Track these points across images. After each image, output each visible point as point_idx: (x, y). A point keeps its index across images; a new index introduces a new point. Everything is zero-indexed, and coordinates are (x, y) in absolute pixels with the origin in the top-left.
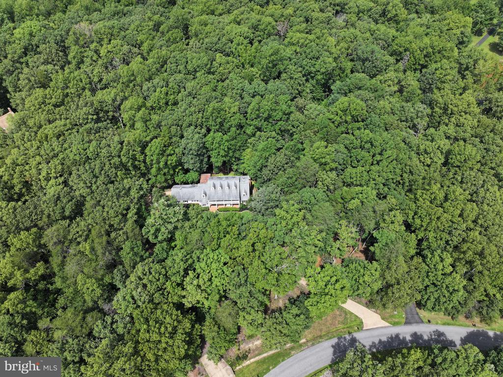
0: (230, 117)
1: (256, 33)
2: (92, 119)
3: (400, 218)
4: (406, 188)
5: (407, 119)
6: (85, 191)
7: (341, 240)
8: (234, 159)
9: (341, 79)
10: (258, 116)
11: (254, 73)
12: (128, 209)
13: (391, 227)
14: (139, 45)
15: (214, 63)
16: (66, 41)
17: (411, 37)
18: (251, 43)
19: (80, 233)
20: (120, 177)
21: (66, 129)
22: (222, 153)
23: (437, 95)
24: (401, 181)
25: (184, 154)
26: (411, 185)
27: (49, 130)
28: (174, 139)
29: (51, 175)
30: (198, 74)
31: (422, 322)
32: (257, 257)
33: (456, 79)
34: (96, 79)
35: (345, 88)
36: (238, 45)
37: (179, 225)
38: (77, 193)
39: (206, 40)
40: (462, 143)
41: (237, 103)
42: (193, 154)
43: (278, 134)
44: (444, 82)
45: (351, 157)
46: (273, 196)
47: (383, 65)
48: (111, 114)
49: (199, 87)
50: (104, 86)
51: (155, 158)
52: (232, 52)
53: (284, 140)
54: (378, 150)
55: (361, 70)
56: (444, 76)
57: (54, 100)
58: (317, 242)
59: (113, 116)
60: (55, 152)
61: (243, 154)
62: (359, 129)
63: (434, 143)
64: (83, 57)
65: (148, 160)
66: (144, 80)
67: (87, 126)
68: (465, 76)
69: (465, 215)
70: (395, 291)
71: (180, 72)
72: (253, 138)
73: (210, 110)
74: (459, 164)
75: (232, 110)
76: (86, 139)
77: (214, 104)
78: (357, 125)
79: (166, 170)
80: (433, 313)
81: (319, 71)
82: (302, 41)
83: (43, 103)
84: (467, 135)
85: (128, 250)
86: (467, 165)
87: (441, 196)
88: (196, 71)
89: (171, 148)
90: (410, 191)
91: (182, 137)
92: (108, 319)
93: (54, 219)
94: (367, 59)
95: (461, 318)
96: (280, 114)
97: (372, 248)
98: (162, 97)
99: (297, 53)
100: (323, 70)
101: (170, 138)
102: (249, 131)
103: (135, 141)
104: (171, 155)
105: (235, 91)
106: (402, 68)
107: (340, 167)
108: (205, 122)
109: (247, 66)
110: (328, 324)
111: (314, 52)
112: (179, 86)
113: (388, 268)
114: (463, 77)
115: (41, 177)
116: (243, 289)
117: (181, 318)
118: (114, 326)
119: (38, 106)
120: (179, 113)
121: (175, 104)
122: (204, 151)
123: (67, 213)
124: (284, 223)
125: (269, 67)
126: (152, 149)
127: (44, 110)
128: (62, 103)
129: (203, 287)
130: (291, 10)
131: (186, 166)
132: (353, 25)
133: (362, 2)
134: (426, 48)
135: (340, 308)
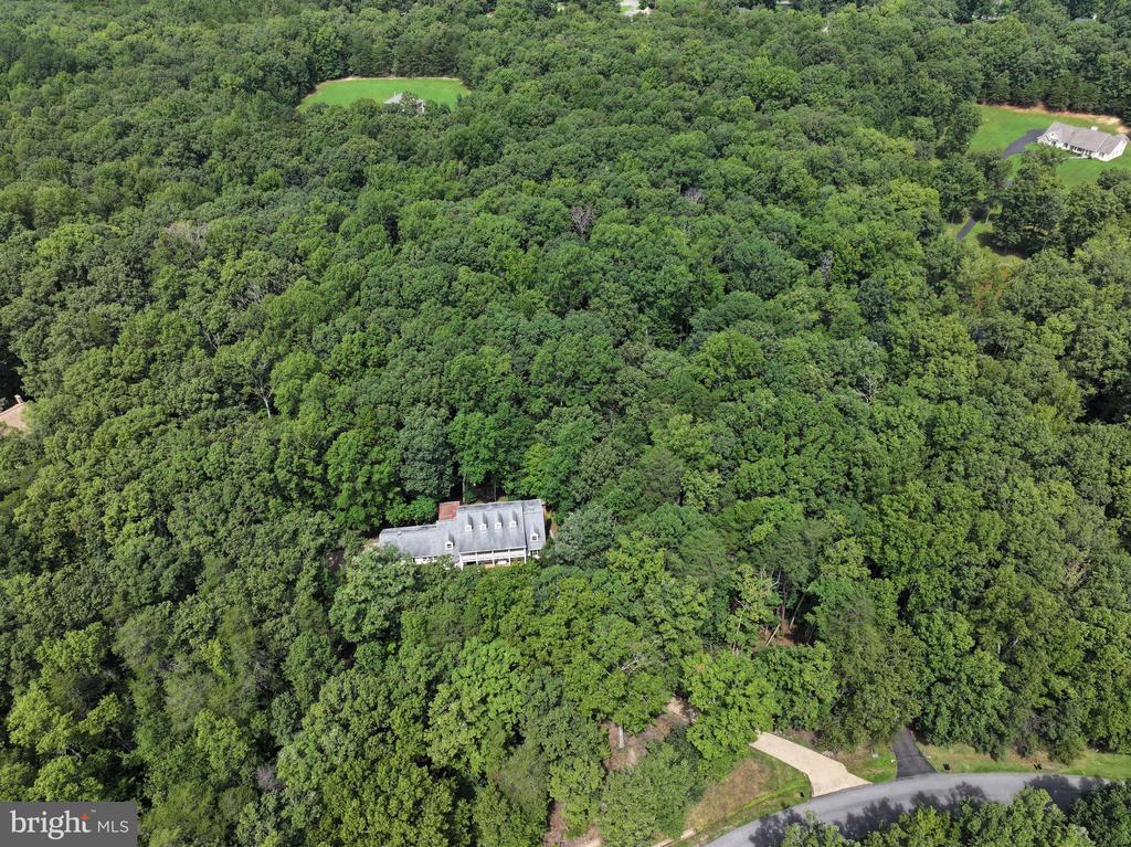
0: (496, 383)
1: (532, 228)
2: (210, 400)
3: (858, 551)
4: (861, 496)
5: (843, 369)
6: (202, 542)
7: (746, 607)
8: (507, 468)
9: (706, 304)
10: (553, 377)
11: (536, 301)
12: (298, 569)
13: (842, 569)
14: (300, 258)
15: (454, 284)
16: (147, 259)
17: (834, 225)
18: (524, 246)
19: (196, 627)
20: (273, 511)
21: (154, 423)
22: (484, 454)
23: (894, 324)
24: (850, 484)
25: (404, 461)
26: (868, 489)
27: (118, 426)
28: (384, 431)
29: (126, 515)
30: (423, 306)
31: (933, 770)
32: (580, 647)
33: (925, 294)
34: (213, 325)
35: (718, 319)
36: (500, 249)
37: (407, 600)
38: (185, 546)
39: (436, 244)
40: (953, 404)
41: (508, 356)
42: (423, 459)
43: (595, 410)
44: (904, 299)
45: (743, 444)
46: (598, 527)
47: (785, 275)
48: (247, 389)
49: (427, 329)
50: (228, 339)
51: (346, 467)
52: (488, 263)
53: (608, 421)
54: (794, 427)
55: (743, 287)
56: (903, 287)
57: (126, 368)
58: (698, 609)
59: (252, 396)
60: (135, 469)
61: (528, 455)
62: (753, 389)
63: (901, 407)
64: (186, 285)
65: (331, 475)
66: (315, 320)
67: (201, 414)
68: (942, 289)
69: (982, 532)
70: (868, 696)
71: (387, 304)
72: (545, 421)
73: (455, 369)
74: (952, 443)
75: (500, 369)
76: (199, 440)
77: (462, 357)
78: (749, 383)
79: (368, 496)
80: (951, 750)
81: (662, 292)
82: (623, 237)
84: (964, 390)
85: (302, 656)
86: (969, 444)
87: (926, 502)
88: (418, 301)
89: (377, 449)
90: (870, 500)
91: (400, 426)
92: (270, 800)
93: (137, 603)
94: (752, 266)
95: (1010, 754)
96: (597, 370)
97: (809, 617)
98: (355, 350)
99: (617, 261)
100: (670, 288)
101: (376, 430)
102: (536, 406)
103: (304, 436)
104: (378, 462)
105: (500, 333)
106: (822, 281)
107: (726, 464)
108: (446, 393)
109: (520, 288)
110: (737, 791)
111: (650, 257)
112: (388, 330)
113: (847, 651)
115: (105, 519)
117: (429, 782)
118: (284, 814)
119: (92, 383)
120: (393, 380)
121: (381, 363)
122: (447, 452)
123: (165, 589)
124: (626, 577)
125: (566, 287)
126: (341, 451)
127: (105, 390)
128: (144, 374)
129: (471, 717)
130: (594, 187)
131: (409, 486)
132: (719, 208)
133: (731, 166)
134: (863, 242)
135: (758, 756)
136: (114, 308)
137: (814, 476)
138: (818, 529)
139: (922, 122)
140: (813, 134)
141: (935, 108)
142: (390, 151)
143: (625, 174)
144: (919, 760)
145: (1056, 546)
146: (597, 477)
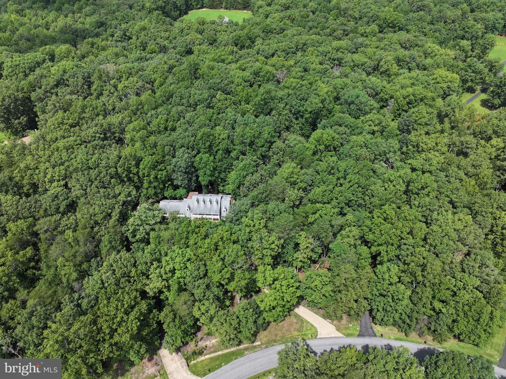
0: (219, 143)
1: (257, 78)
2: (99, 137)
4: (368, 210)
5: (380, 153)
6: (80, 193)
7: (302, 251)
8: (220, 180)
9: (327, 119)
10: (242, 142)
11: (249, 109)
12: (113, 208)
13: (346, 240)
14: (152, 82)
15: (214, 99)
16: (92, 78)
17: (398, 86)
18: (251, 86)
19: (69, 225)
20: (112, 184)
21: (76, 144)
22: (208, 172)
23: (412, 137)
24: (364, 203)
25: (174, 171)
27: (61, 143)
28: (167, 157)
29: (54, 178)
30: (198, 107)
31: (375, 336)
33: (434, 123)
34: (110, 108)
36: (238, 86)
37: (157, 227)
39: (211, 81)
41: (227, 131)
42: (181, 171)
43: (259, 159)
44: (419, 124)
47: (367, 108)
48: (117, 135)
49: (196, 117)
51: (146, 171)
52: (231, 91)
53: (265, 164)
55: (347, 112)
56: (421, 119)
57: (70, 121)
58: (274, 247)
59: (119, 138)
60: (63, 161)
61: (229, 176)
62: (331, 157)
64: (103, 90)
65: (141, 174)
66: (150, 108)
67: (94, 143)
69: (414, 232)
71: (182, 105)
72: (237, 161)
73: (200, 134)
74: (416, 191)
75: (222, 137)
76: (91, 152)
77: (207, 130)
78: (330, 154)
79: (156, 184)
80: (387, 329)
81: (306, 111)
82: (294, 85)
83: (61, 123)
85: (106, 243)
86: (424, 192)
88: (197, 105)
89: (163, 165)
91: (174, 157)
92: (76, 296)
93: (49, 213)
94: (353, 103)
95: (413, 335)
96: (262, 141)
98: (162, 122)
99: (289, 95)
100: (309, 110)
101: (164, 157)
102: (233, 154)
103: (130, 155)
104: (161, 170)
105: (227, 122)
108: (196, 145)
109: (243, 103)
110: (284, 330)
111: (304, 95)
112: (180, 116)
113: (339, 275)
114: (441, 122)
115: (46, 179)
116: (200, 281)
117: (139, 299)
118: (79, 301)
119: (57, 125)
121: (174, 129)
122: (193, 170)
123: (61, 209)
124: (248, 230)
125: (261, 104)
126: (145, 163)
127: (61, 129)
128: (77, 124)
129: (164, 277)
130: (292, 62)
131: (175, 182)
132: (346, 76)
133: (358, 57)
134: (409, 96)
135: (297, 316)
136: (74, 97)
137: (345, 197)
138: (340, 220)
139: (465, 43)
140: (404, 45)
141: (473, 36)
142: (206, 41)
143: (308, 58)
144: (370, 330)
145: (451, 243)
146: (250, 187)
